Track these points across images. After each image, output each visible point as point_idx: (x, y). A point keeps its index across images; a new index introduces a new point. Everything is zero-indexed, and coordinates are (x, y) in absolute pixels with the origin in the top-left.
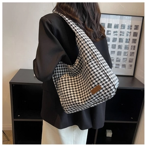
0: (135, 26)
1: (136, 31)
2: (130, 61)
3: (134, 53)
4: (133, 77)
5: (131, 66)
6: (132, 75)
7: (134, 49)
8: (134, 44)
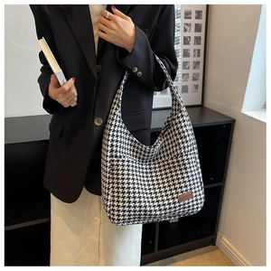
0: (197, 12)
1: (198, 21)
2: (194, 79)
3: (198, 62)
4: (201, 106)
5: (196, 87)
6: (200, 103)
7: (199, 56)
8: (197, 47)
